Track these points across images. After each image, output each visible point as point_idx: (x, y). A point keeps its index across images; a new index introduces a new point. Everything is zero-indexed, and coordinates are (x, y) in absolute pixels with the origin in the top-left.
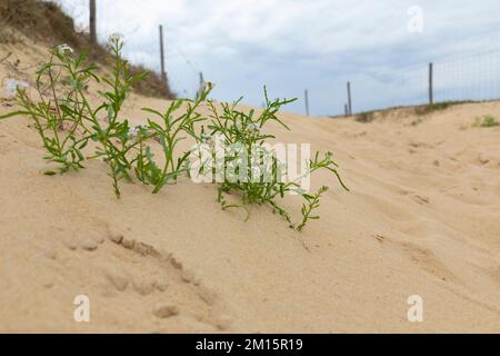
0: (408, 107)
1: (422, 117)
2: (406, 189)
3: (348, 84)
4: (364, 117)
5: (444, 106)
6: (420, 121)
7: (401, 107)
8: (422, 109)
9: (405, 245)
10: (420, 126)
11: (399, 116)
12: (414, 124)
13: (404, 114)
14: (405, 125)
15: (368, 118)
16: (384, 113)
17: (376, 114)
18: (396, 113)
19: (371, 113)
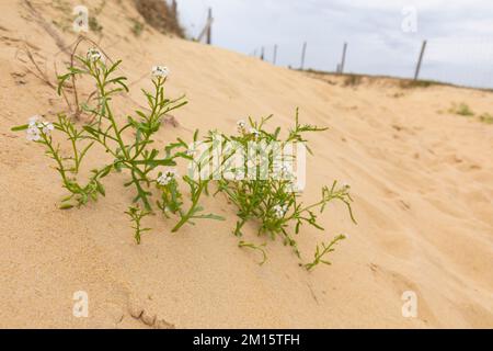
0: (394, 78)
1: (404, 91)
2: (390, 186)
3: (345, 46)
4: (353, 80)
5: (427, 84)
6: (402, 94)
7: (388, 77)
8: (407, 83)
9: (394, 275)
10: (401, 99)
11: (385, 85)
12: (396, 96)
13: (389, 84)
14: (388, 96)
15: (357, 81)
16: (372, 79)
17: (365, 79)
18: (382, 81)
19: (360, 76)
